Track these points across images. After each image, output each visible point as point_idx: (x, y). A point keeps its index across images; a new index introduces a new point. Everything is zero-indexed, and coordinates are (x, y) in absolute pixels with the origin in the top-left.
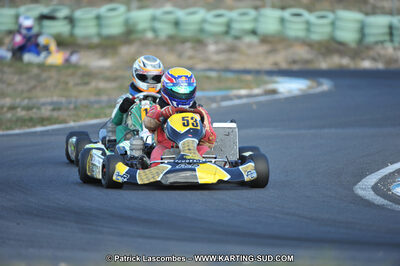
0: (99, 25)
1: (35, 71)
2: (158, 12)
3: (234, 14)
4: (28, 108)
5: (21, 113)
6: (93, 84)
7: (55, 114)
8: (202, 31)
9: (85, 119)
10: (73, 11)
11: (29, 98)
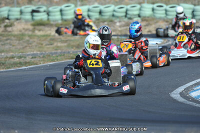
0: (62, 15)
1: (27, 38)
2: (91, 7)
3: (129, 7)
4: (20, 57)
5: (16, 60)
6: (55, 44)
7: (33, 60)
8: (113, 15)
9: (47, 62)
10: (48, 8)
11: (22, 52)
